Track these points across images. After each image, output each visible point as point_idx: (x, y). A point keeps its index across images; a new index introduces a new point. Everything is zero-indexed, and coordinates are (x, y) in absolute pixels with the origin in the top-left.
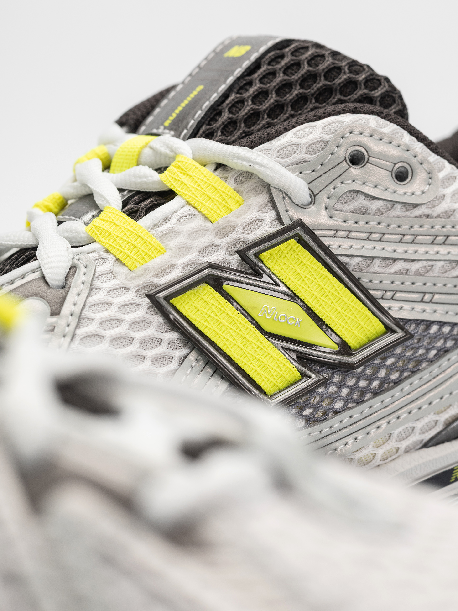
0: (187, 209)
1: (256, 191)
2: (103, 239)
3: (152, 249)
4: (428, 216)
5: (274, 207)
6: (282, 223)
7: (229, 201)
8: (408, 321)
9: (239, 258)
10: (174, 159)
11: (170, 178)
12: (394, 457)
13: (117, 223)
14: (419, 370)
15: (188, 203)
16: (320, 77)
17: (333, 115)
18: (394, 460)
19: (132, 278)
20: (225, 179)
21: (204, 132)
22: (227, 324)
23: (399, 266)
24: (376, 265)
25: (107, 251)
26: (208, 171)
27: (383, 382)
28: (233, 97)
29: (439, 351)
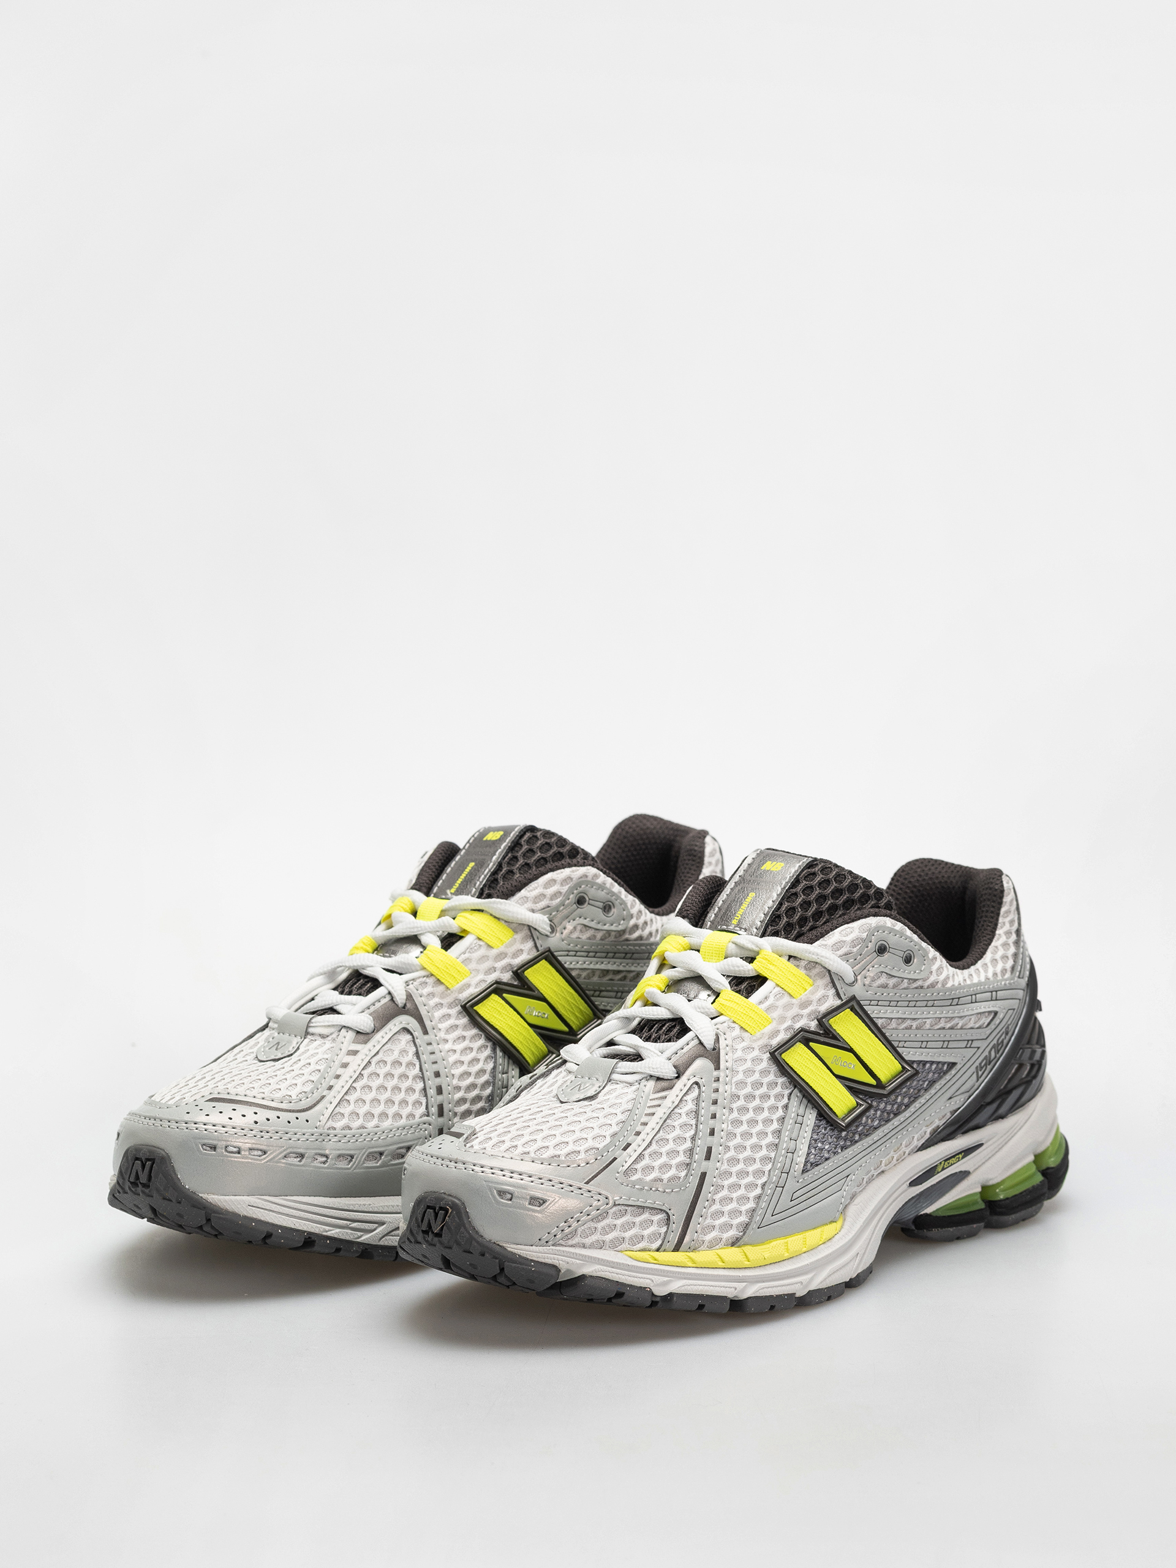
0: (778, 989)
1: (820, 976)
2: (729, 1013)
3: (764, 1019)
4: (922, 987)
5: (834, 986)
6: (840, 998)
7: (803, 983)
8: (913, 1062)
9: (817, 1022)
10: (758, 953)
11: (762, 967)
12: (903, 1158)
13: (737, 1001)
14: (919, 1096)
15: (778, 985)
16: (845, 891)
17: (862, 918)
18: (903, 1160)
19: (754, 1040)
20: (798, 966)
21: (771, 932)
22: (814, 1070)
23: (908, 1023)
24: (894, 1024)
25: (734, 1022)
26: (784, 960)
27: (900, 1106)
28: (786, 905)
29: (930, 1082)
